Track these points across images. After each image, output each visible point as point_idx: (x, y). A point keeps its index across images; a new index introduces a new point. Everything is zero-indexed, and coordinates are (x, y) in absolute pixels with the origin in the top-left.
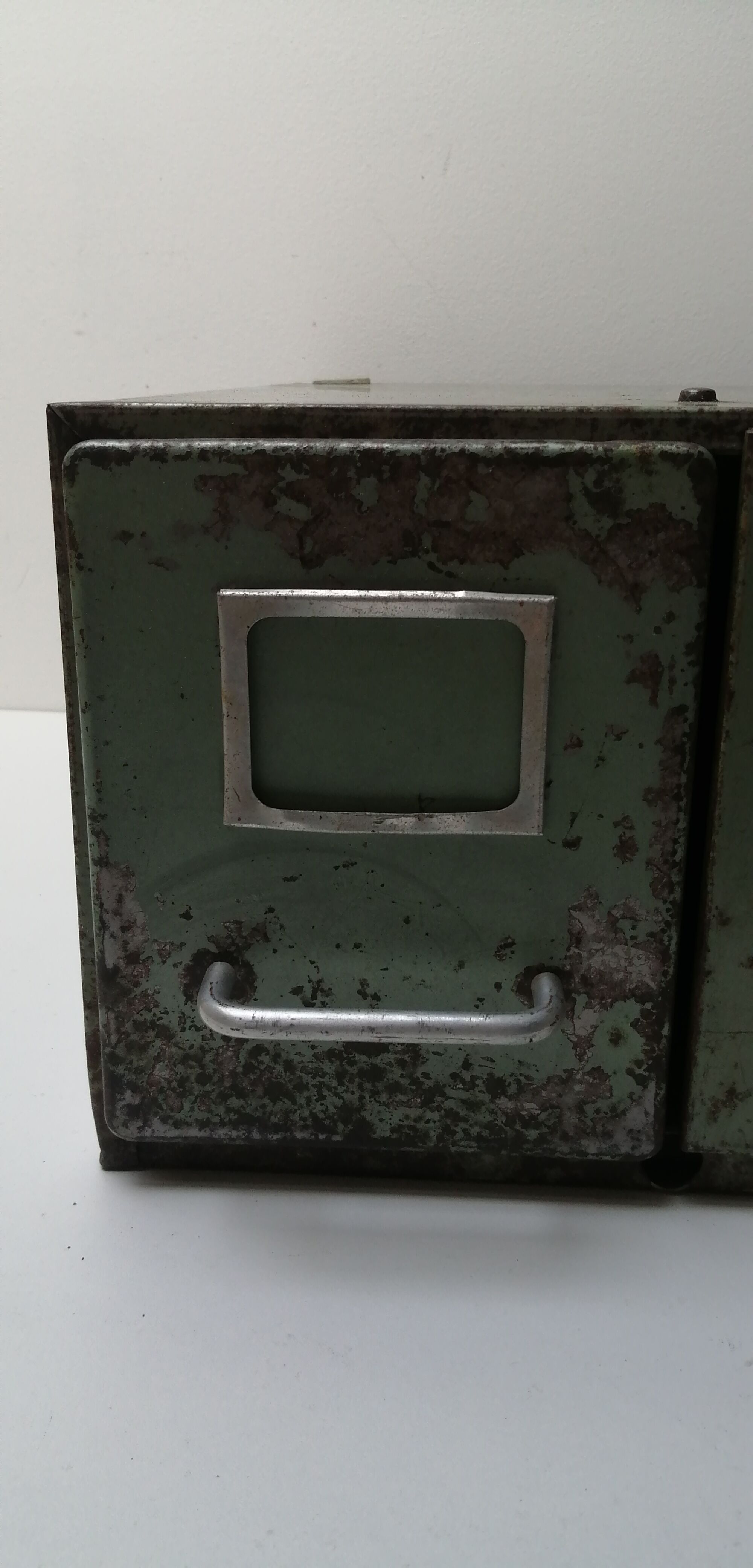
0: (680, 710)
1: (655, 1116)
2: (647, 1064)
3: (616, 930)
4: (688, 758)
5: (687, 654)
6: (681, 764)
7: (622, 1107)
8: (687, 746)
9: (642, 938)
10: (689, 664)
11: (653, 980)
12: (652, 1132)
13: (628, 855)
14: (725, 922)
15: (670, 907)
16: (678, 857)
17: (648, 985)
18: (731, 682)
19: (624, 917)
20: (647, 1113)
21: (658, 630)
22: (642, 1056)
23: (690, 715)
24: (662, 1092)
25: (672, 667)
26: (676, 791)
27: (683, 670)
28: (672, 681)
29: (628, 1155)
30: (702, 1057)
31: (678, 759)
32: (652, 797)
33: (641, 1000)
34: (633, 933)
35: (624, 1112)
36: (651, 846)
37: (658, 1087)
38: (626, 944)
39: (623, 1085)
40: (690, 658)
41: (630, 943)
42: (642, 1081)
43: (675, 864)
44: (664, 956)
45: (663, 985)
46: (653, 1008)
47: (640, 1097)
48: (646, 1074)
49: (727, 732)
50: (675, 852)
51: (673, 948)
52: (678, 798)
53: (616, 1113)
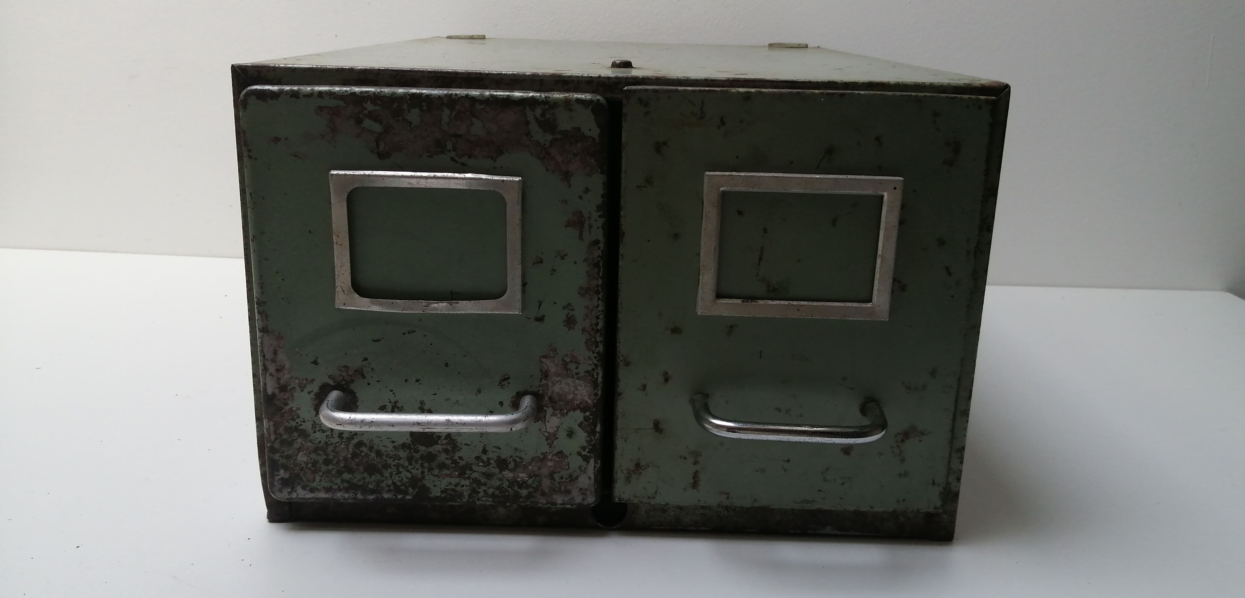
0: (596, 242)
1: (594, 480)
2: (589, 448)
3: (567, 369)
4: (602, 270)
5: (598, 211)
6: (598, 274)
7: (575, 475)
8: (601, 264)
9: (582, 374)
10: (599, 216)
11: (589, 398)
12: (593, 490)
13: (571, 326)
14: (627, 364)
15: (597, 355)
16: (599, 327)
17: (587, 402)
18: (622, 227)
19: (571, 362)
20: (590, 478)
21: (580, 197)
22: (585, 444)
23: (602, 245)
24: (598, 466)
25: (590, 218)
26: (596, 289)
27: (596, 220)
28: (590, 226)
29: (580, 504)
30: (620, 444)
31: (596, 270)
32: (584, 292)
33: (583, 410)
34: (576, 371)
35: (577, 478)
36: (584, 320)
37: (596, 462)
38: (573, 378)
39: (576, 462)
40: (600, 213)
41: (575, 377)
42: (586, 459)
43: (598, 331)
44: (595, 384)
45: (595, 401)
46: (591, 415)
47: (585, 469)
48: (588, 454)
49: (622, 255)
50: (597, 324)
51: (600, 380)
52: (597, 292)
53: (572, 479)
